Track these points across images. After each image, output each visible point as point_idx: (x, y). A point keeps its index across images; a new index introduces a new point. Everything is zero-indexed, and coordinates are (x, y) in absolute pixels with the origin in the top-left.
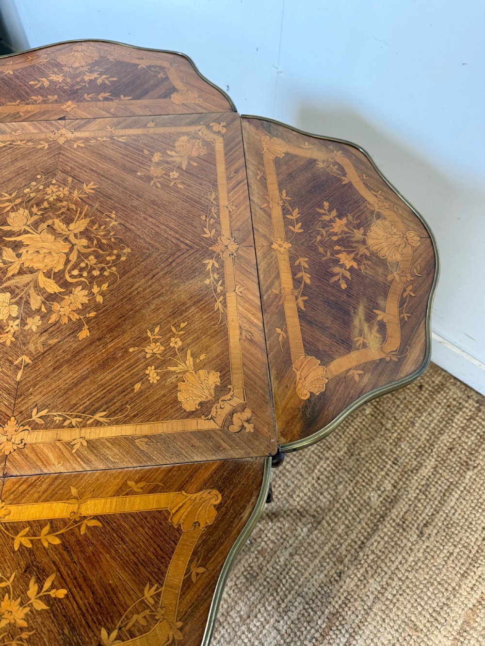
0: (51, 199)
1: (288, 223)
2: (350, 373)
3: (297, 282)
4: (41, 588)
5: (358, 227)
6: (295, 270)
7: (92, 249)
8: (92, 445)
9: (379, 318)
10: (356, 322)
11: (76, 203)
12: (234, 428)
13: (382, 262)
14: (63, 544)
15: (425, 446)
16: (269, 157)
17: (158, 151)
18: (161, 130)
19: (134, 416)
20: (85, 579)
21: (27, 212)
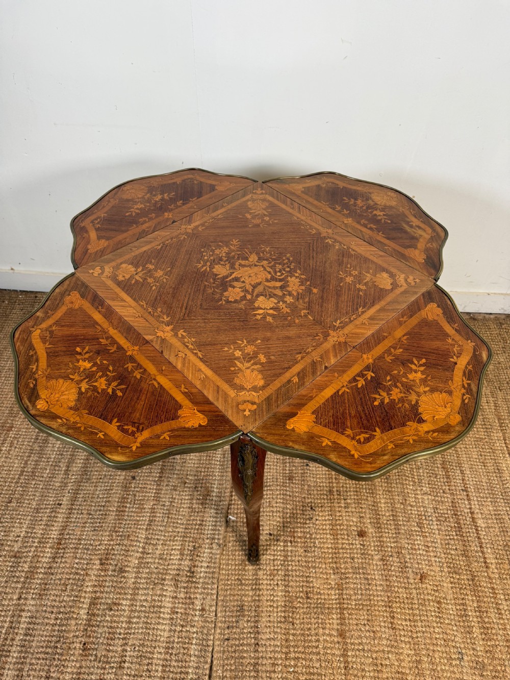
0: (224, 255)
1: (339, 212)
2: (427, 246)
3: (371, 229)
4: (415, 364)
5: (367, 200)
6: (365, 226)
7: (273, 263)
8: (371, 318)
9: (414, 225)
10: (409, 230)
11: (238, 251)
12: (413, 284)
13: (391, 207)
14: (404, 349)
16: (299, 193)
17: (245, 213)
18: (234, 204)
19: (374, 302)
20: (425, 352)
21: (220, 266)
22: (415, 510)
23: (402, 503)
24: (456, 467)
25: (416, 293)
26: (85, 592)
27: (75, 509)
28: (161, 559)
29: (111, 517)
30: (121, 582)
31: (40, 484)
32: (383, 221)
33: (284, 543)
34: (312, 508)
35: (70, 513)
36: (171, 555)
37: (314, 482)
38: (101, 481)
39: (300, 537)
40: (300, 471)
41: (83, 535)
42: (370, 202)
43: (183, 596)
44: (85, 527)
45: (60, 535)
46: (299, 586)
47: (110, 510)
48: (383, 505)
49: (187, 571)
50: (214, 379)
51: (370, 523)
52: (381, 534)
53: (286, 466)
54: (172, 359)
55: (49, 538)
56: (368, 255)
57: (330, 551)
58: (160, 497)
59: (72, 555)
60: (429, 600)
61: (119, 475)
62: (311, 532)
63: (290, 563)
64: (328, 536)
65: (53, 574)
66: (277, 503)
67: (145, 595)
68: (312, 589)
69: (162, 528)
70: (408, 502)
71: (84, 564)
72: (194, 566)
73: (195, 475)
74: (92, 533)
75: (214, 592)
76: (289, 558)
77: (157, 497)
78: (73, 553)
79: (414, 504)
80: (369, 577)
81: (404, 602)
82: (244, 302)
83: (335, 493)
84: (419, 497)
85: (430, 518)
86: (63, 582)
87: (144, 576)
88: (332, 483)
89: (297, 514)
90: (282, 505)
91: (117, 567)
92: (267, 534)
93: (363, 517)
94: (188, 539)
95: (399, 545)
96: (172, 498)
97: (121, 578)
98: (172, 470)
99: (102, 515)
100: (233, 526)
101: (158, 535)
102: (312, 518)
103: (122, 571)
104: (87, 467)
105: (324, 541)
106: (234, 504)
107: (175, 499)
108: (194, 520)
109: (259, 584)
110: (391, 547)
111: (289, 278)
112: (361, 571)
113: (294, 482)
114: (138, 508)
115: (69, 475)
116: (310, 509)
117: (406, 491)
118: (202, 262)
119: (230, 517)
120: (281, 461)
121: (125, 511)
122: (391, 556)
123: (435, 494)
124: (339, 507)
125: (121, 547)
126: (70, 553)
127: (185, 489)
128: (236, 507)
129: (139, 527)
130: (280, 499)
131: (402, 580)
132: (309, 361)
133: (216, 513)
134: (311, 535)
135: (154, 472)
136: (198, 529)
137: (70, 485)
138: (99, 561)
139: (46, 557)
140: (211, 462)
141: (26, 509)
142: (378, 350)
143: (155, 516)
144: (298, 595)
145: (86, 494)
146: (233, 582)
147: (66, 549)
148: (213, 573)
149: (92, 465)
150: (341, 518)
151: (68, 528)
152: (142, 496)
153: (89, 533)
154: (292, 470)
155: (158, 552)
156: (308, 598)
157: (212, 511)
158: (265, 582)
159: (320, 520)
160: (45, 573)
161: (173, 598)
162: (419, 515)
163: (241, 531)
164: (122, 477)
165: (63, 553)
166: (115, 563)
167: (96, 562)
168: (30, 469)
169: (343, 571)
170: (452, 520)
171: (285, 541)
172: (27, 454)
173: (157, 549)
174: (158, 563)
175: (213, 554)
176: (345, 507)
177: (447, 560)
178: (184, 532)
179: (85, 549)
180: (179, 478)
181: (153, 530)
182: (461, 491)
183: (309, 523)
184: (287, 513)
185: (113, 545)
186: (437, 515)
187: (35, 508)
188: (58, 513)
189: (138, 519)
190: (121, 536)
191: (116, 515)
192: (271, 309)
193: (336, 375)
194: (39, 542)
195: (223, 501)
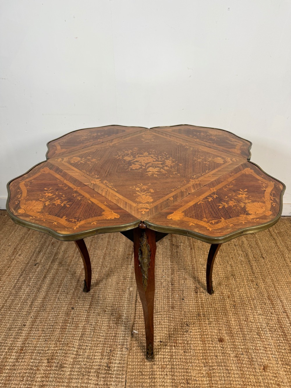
0: (130, 153)
1: (192, 137)
2: (241, 148)
4: (241, 191)
5: (206, 133)
6: (206, 142)
7: (157, 155)
8: (213, 174)
9: (233, 141)
10: (230, 143)
11: (137, 151)
12: (235, 161)
13: (220, 135)
14: (234, 186)
16: (170, 131)
17: (141, 139)
18: (135, 136)
19: (214, 168)
20: (247, 186)
21: (127, 157)
22: (254, 325)
23: (245, 321)
24: (277, 298)
25: (238, 164)
26: (36, 382)
27: (34, 328)
28: (89, 358)
29: (57, 333)
30: (60, 374)
31: (13, 314)
32: (216, 140)
33: (170, 347)
34: (187, 325)
35: (31, 331)
36: (95, 356)
37: (188, 309)
38: (52, 310)
39: (181, 343)
40: (179, 303)
41: (38, 344)
42: (208, 134)
43: (102, 384)
44: (39, 339)
45: (23, 344)
46: (181, 376)
47: (56, 328)
48: (233, 322)
49: (106, 366)
50: (124, 199)
51: (226, 333)
52: (234, 340)
53: (169, 300)
54: (100, 192)
55: (15, 346)
56: (209, 151)
57: (201, 352)
58: (89, 320)
59: (29, 357)
60: (271, 383)
61: (64, 307)
62: (187, 340)
63: (174, 360)
64: (199, 342)
65: (15, 370)
66: (164, 322)
67: (76, 383)
68: (190, 377)
69: (89, 339)
70: (249, 320)
71: (36, 363)
72: (110, 363)
73: (112, 307)
74: (44, 343)
75: (124, 380)
76: (174, 357)
77: (87, 320)
78: (30, 356)
79: (254, 321)
80: (229, 368)
81: (254, 385)
82: (141, 169)
83: (202, 316)
84: (256, 317)
85: (265, 330)
86: (21, 375)
87: (76, 370)
88: (199, 309)
89: (178, 329)
90: (168, 324)
91: (59, 364)
92: (158, 341)
93: (221, 329)
94: (106, 346)
95: (247, 347)
96: (97, 320)
97: (61, 371)
98: (97, 303)
99: (51, 331)
100: (136, 337)
101: (87, 343)
102: (188, 331)
103: (62, 367)
104: (44, 303)
105: (197, 345)
106: (137, 324)
107: (98, 321)
108: (110, 333)
109: (154, 375)
110: (242, 348)
111: (166, 161)
112: (223, 364)
113: (175, 309)
114: (75, 326)
115: (32, 307)
116: (186, 326)
117: (247, 313)
118: (118, 156)
119: (134, 331)
121: (66, 328)
122: (242, 354)
123: (266, 315)
124: (205, 324)
125: (62, 351)
126: (28, 355)
127: (105, 315)
128: (138, 325)
129: (75, 338)
130: (166, 319)
131: (251, 370)
132: (180, 191)
133: (125, 329)
134: (188, 341)
135: (86, 305)
136: (113, 339)
137: (32, 313)
138: (47, 360)
139: (12, 359)
140: (121, 299)
141: (3, 328)
142: (219, 186)
143: (86, 331)
144: (181, 381)
145: (42, 318)
146: (136, 374)
147: (26, 353)
148: (123, 367)
149: (47, 301)
150: (206, 331)
151: (28, 340)
152: (78, 319)
153: (42, 343)
154: (174, 303)
155: (86, 354)
156: (188, 383)
157: (123, 328)
158: (158, 373)
159: (193, 332)
160: (10, 369)
161: (95, 385)
162: (257, 328)
163: (141, 340)
164: (66, 308)
165: (24, 356)
166: (58, 361)
167: (45, 361)
168: (8, 305)
169: (211, 364)
170: (279, 331)
171: (171, 346)
172: (7, 296)
173: (86, 352)
174: (86, 361)
175: (123, 355)
176: (209, 324)
177: (280, 356)
178: (104, 341)
179: (38, 353)
180: (101, 308)
181: (84, 340)
182: (283, 313)
183: (186, 334)
184: (171, 328)
185: (57, 350)
186: (269, 328)
187: (8, 328)
188: (23, 330)
189: (75, 333)
190: (63, 344)
191: (60, 331)
192: (156, 172)
193: (195, 196)
194: (9, 349)
195: (129, 321)
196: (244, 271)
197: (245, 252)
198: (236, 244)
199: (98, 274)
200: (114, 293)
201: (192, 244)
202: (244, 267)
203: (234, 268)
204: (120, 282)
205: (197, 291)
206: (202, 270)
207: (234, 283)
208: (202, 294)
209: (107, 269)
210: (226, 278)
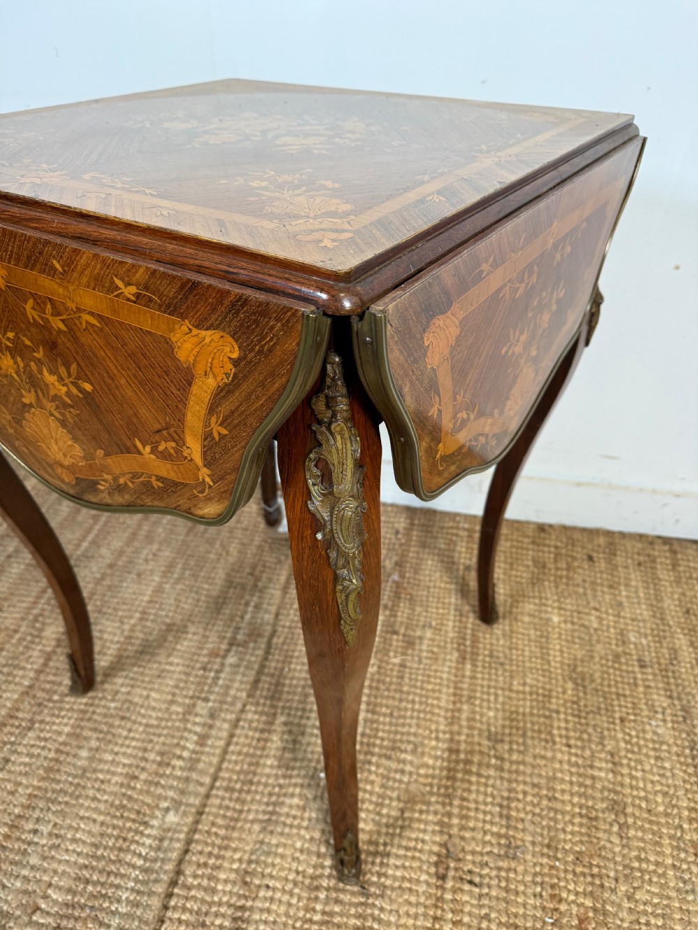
15: (657, 625)
53: (317, 898)
73: (69, 891)
120: (307, 881)
140: (122, 855)
154: (331, 914)
180: (26, 892)
196: (665, 794)
197: (679, 699)
198: (647, 659)
199: (72, 721)
200: (102, 824)
201: (468, 637)
202: (669, 774)
203: (625, 771)
204: (143, 776)
205: (448, 868)
206: (488, 766)
207: (617, 849)
208: (467, 887)
209: (113, 705)
210: (585, 821)
